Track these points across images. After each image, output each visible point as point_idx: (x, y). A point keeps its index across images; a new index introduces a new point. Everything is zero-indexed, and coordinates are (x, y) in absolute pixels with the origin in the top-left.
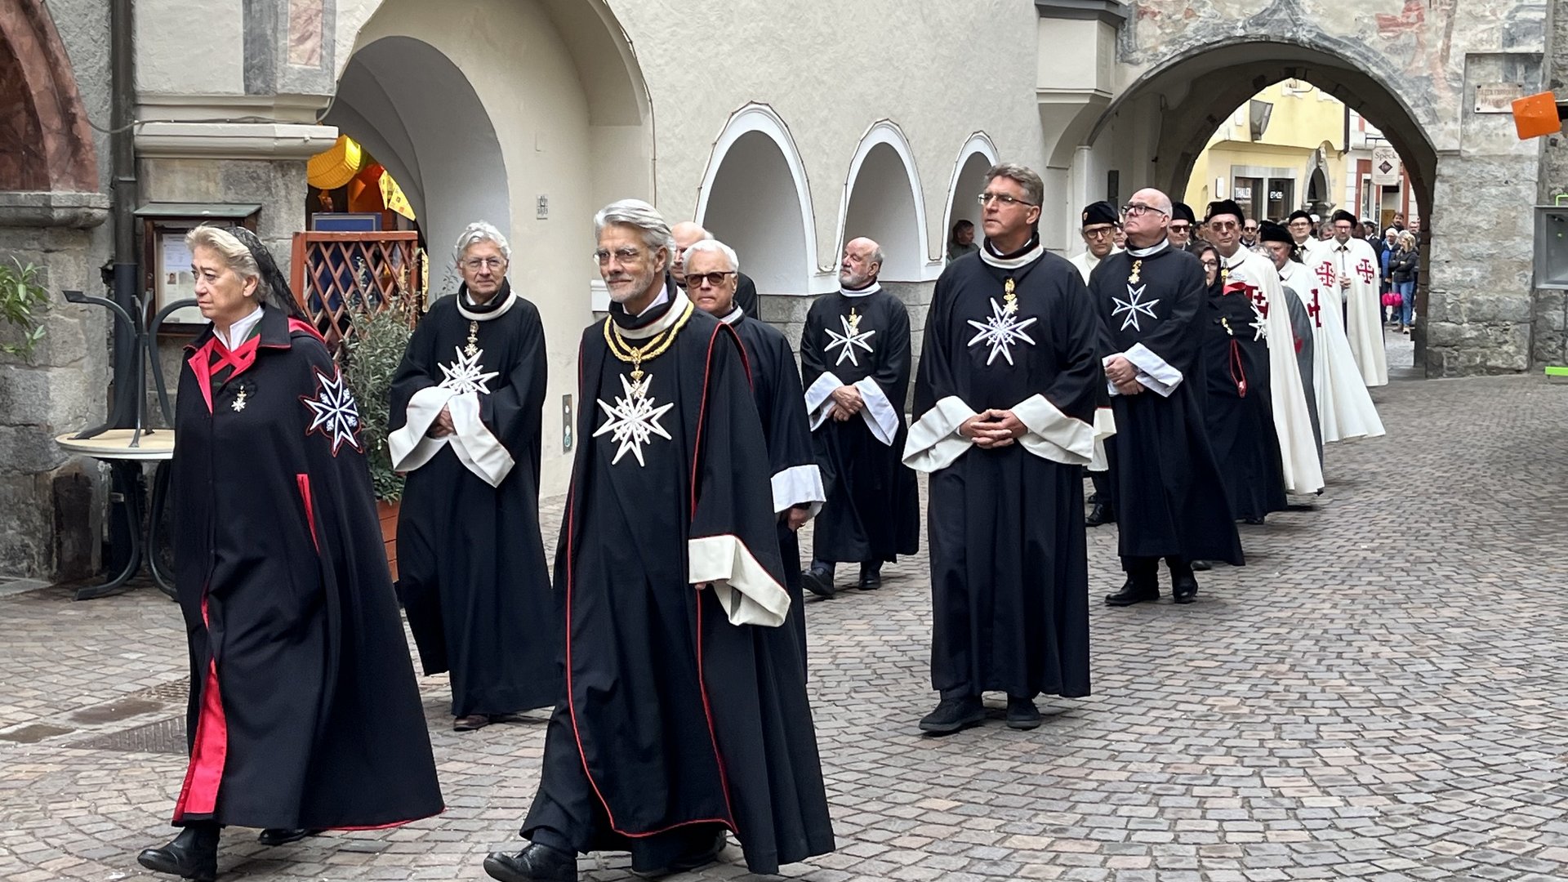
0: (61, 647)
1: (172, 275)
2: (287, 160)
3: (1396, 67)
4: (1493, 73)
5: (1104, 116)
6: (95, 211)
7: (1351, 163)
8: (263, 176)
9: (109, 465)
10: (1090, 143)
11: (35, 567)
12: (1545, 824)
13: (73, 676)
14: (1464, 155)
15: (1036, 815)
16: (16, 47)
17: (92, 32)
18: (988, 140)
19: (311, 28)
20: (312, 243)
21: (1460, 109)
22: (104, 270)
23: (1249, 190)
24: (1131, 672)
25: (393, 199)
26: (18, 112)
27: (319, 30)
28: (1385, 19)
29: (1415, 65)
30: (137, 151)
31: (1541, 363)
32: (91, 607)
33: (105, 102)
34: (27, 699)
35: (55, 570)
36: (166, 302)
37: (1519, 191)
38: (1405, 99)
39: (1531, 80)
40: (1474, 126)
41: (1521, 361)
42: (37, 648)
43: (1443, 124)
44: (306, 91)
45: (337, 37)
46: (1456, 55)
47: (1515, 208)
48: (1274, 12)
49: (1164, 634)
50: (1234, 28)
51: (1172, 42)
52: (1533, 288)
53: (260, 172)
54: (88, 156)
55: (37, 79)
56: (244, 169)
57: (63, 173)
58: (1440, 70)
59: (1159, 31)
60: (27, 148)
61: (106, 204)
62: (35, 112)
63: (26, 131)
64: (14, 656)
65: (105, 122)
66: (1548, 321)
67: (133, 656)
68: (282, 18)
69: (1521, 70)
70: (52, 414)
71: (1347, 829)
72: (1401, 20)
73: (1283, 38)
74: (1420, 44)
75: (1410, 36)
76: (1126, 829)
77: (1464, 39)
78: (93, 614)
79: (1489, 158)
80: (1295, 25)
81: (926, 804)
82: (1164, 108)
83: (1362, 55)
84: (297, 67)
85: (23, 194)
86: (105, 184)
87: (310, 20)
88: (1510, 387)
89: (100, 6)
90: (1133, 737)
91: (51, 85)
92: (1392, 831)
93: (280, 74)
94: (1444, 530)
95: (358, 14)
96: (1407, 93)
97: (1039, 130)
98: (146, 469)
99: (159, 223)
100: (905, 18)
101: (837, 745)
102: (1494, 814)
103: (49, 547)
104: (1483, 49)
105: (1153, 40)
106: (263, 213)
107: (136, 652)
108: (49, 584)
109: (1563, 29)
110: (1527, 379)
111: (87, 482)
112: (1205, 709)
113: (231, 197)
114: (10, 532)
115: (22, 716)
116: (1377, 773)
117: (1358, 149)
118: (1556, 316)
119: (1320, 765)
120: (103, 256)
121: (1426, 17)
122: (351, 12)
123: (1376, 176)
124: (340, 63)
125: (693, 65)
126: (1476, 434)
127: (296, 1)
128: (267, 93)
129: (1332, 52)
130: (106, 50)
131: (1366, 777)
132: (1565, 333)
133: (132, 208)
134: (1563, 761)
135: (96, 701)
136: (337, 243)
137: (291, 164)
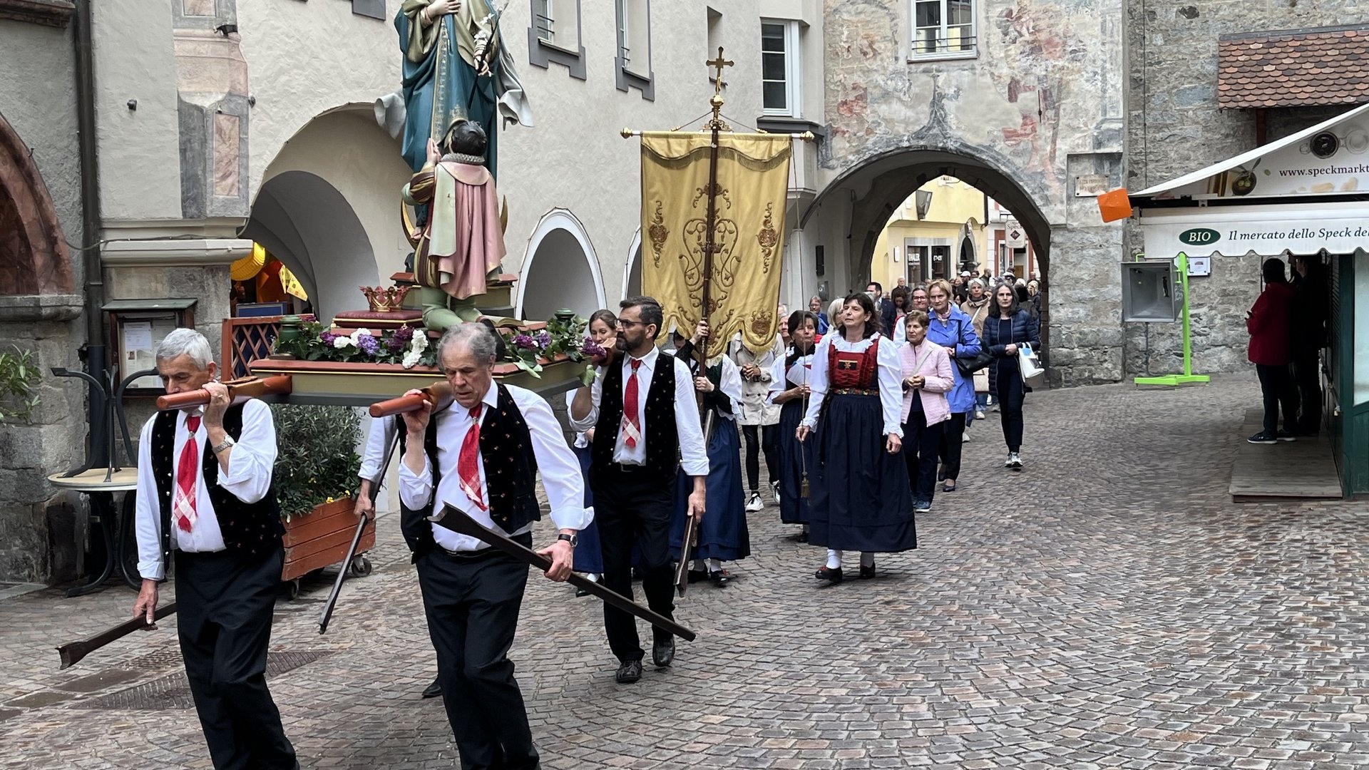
1: (132, 353)
2: (215, 266)
3: (1018, 166)
4: (1087, 168)
5: (811, 207)
6: (73, 308)
7: (990, 232)
8: (198, 278)
9: (88, 495)
10: (802, 227)
11: (34, 574)
12: (1139, 712)
14: (1069, 227)
16: (11, 190)
17: (67, 177)
19: (231, 169)
20: (237, 326)
21: (1065, 195)
22: (80, 351)
23: (918, 255)
24: (847, 616)
25: (291, 286)
26: (14, 238)
27: (237, 170)
28: (1009, 132)
29: (1031, 164)
30: (102, 263)
31: (1131, 375)
32: (79, 602)
33: (78, 227)
34: (36, 674)
35: (49, 575)
36: (127, 373)
37: (1110, 252)
38: (1026, 188)
39: (1114, 172)
40: (1076, 206)
41: (1117, 374)
42: (38, 635)
43: (1053, 206)
44: (228, 214)
45: (250, 174)
46: (1060, 156)
47: (1108, 264)
48: (930, 129)
50: (901, 141)
51: (858, 152)
52: (1123, 321)
53: (195, 274)
54: (66, 267)
55: (27, 213)
56: (184, 273)
57: (48, 281)
58: (1049, 167)
59: (848, 145)
60: (20, 263)
61: (81, 302)
62: (26, 237)
63: (20, 252)
64: (23, 643)
65: (78, 242)
66: (1135, 345)
68: (209, 162)
69: (1107, 166)
70: (44, 460)
72: (1020, 132)
73: (937, 147)
74: (1035, 149)
75: (1027, 143)
77: (1065, 144)
78: (80, 608)
79: (1087, 229)
80: (945, 138)
81: (705, 719)
82: (853, 199)
83: (993, 158)
84: (221, 197)
85: (19, 297)
86: (80, 287)
87: (230, 163)
88: (1110, 393)
90: (851, 663)
91: (38, 216)
93: (208, 203)
94: (1065, 501)
95: (265, 157)
96: (1027, 184)
98: (115, 498)
99: (121, 315)
102: (1105, 706)
103: (44, 559)
104: (1079, 151)
105: (844, 151)
106: (198, 305)
108: (45, 586)
109: (1136, 135)
110: (1121, 387)
111: (72, 509)
112: (900, 640)
113: (174, 294)
114: (15, 548)
115: (33, 687)
116: (1022, 680)
117: (994, 223)
118: (1140, 341)
119: (982, 677)
120: (80, 340)
121: (1038, 129)
122: (260, 156)
123: (1009, 241)
124: (253, 193)
125: (511, 183)
126: (1086, 429)
127: (218, 149)
128: (199, 217)
129: (972, 156)
130: (78, 189)
131: (1014, 684)
132: (1148, 352)
133: (100, 305)
134: (1151, 667)
135: (88, 673)
136: (255, 325)
137: (218, 268)
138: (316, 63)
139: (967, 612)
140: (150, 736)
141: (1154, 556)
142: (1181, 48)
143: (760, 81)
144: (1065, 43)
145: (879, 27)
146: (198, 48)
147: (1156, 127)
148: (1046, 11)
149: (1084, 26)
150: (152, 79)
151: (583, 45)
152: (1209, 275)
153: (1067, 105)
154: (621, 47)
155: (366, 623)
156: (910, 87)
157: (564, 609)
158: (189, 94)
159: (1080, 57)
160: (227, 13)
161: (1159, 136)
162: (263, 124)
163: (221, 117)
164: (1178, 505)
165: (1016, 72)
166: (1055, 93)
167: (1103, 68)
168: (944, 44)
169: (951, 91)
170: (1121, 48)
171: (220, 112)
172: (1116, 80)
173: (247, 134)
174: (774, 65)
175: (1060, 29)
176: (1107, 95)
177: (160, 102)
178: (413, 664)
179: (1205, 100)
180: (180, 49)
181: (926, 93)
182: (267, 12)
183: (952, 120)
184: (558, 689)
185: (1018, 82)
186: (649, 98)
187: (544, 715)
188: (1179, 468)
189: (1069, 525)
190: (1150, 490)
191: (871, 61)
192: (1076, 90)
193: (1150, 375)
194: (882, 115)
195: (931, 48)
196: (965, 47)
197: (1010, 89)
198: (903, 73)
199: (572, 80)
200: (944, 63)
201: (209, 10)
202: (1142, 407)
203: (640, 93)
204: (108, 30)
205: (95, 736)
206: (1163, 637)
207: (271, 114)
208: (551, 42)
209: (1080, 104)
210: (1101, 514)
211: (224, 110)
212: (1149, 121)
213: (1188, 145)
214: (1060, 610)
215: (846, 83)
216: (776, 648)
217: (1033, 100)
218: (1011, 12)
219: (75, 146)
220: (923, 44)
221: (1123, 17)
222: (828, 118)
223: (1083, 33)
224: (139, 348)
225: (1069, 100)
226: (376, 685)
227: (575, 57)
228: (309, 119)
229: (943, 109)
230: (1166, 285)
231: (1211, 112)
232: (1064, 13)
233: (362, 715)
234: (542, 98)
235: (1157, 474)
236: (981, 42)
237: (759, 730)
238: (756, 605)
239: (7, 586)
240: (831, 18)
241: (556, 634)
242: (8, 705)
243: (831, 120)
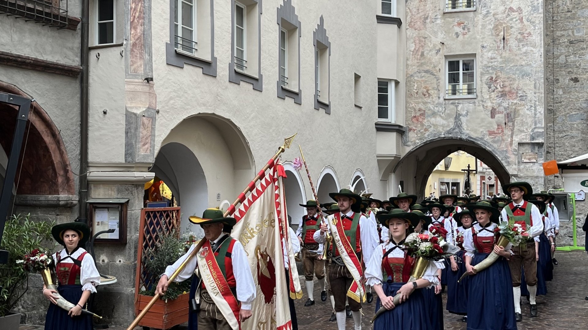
1: (98, 222)
2: (137, 184)
3: (495, 147)
4: (527, 150)
5: (398, 163)
6: (74, 201)
7: (478, 177)
10: (394, 172)
14: (519, 176)
16: (50, 148)
17: (75, 143)
18: (361, 171)
19: (147, 141)
20: (147, 212)
21: (517, 161)
23: (445, 186)
25: (164, 193)
26: (49, 169)
27: (150, 141)
28: (491, 132)
29: (501, 146)
30: (88, 181)
33: (78, 166)
36: (96, 232)
37: (538, 188)
38: (499, 158)
39: (540, 151)
40: (522, 166)
43: (511, 166)
44: (145, 161)
45: (155, 144)
46: (515, 143)
48: (454, 129)
50: (441, 135)
51: (420, 139)
53: (129, 188)
54: (72, 183)
55: (56, 158)
56: (124, 187)
57: (63, 189)
58: (510, 148)
59: (416, 136)
60: (52, 181)
61: (78, 199)
62: (55, 169)
63: (52, 176)
65: (78, 172)
68: (138, 138)
69: (536, 148)
72: (496, 132)
73: (457, 138)
74: (503, 140)
75: (499, 137)
77: (517, 138)
79: (527, 177)
80: (461, 134)
82: (417, 160)
83: (483, 143)
84: (142, 153)
85: (50, 196)
86: (77, 192)
87: (147, 139)
89: (77, 134)
91: (60, 160)
93: (137, 156)
95: (162, 136)
96: (499, 156)
97: (378, 168)
99: (95, 205)
100: (334, 133)
104: (524, 141)
105: (414, 138)
106: (130, 202)
109: (550, 135)
113: (119, 196)
114: (41, 310)
117: (480, 172)
120: (76, 216)
121: (504, 131)
122: (160, 135)
123: (487, 181)
124: (156, 152)
125: (267, 150)
127: (143, 132)
128: (132, 162)
129: (473, 142)
130: (79, 148)
133: (86, 200)
136: (155, 212)
137: (139, 185)
138: (186, 95)
142: (571, 96)
143: (377, 106)
144: (517, 93)
145: (431, 83)
146: (136, 87)
147: (559, 131)
148: (508, 78)
149: (526, 85)
150: (115, 101)
151: (301, 89)
152: (584, 200)
153: (518, 120)
154: (317, 90)
156: (445, 110)
158: (131, 108)
159: (524, 99)
160: (150, 73)
161: (560, 135)
162: (162, 122)
163: (144, 118)
165: (494, 105)
166: (512, 114)
167: (535, 104)
168: (461, 91)
169: (464, 113)
170: (543, 95)
171: (144, 116)
172: (541, 110)
173: (155, 126)
174: (383, 99)
175: (515, 86)
176: (537, 116)
177: (118, 111)
179: (582, 119)
180: (127, 87)
181: (453, 113)
182: (166, 72)
183: (464, 126)
185: (495, 109)
186: (328, 113)
191: (427, 98)
192: (522, 113)
194: (432, 122)
195: (454, 93)
196: (469, 93)
197: (491, 112)
198: (442, 104)
199: (296, 104)
200: (461, 100)
201: (141, 71)
203: (324, 111)
204: (96, 78)
207: (166, 117)
208: (287, 87)
209: (524, 120)
211: (146, 115)
212: (556, 128)
213: (574, 140)
215: (416, 108)
217: (502, 118)
218: (492, 78)
219: (79, 129)
220: (450, 92)
221: (544, 82)
222: (407, 123)
223: (526, 88)
224: (102, 220)
225: (519, 118)
227: (297, 94)
228: (181, 120)
229: (460, 121)
230: (565, 204)
231: (585, 125)
232: (517, 79)
234: (282, 112)
236: (478, 91)
239: (36, 328)
240: (409, 79)
243: (409, 124)
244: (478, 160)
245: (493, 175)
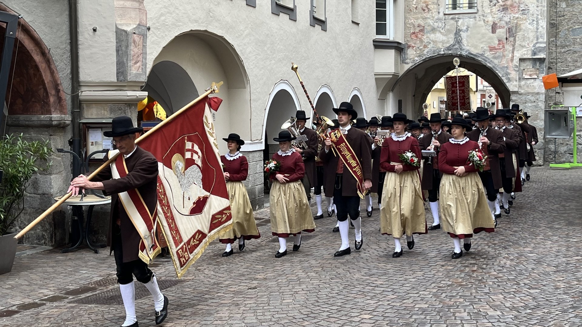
0: (60, 269)
1: (92, 143)
2: (131, 103)
3: (496, 63)
4: (528, 66)
5: (397, 81)
6: (66, 121)
7: (478, 95)
8: (123, 109)
9: (71, 207)
10: (392, 91)
11: (47, 242)
12: (569, 319)
13: (65, 279)
14: (519, 92)
15: (399, 320)
16: (40, 67)
17: (65, 62)
18: (359, 90)
19: (139, 59)
21: (518, 77)
22: (69, 141)
23: (445, 105)
24: (424, 271)
25: (158, 114)
26: (40, 89)
27: (141, 60)
28: (492, 47)
29: (502, 63)
30: (80, 101)
31: (547, 163)
32: (67, 255)
33: (69, 85)
34: (51, 287)
35: (54, 243)
36: (90, 152)
37: (538, 105)
38: (499, 74)
39: (541, 67)
40: (523, 83)
41: (541, 162)
42: (50, 270)
43: (512, 82)
44: (138, 80)
45: (147, 62)
46: (516, 59)
47: (537, 110)
48: (454, 45)
49: (433, 258)
50: (440, 51)
51: (419, 56)
52: (544, 137)
53: (122, 107)
54: (64, 103)
55: (47, 78)
56: (117, 106)
57: (56, 109)
58: (511, 64)
59: (415, 53)
60: (43, 101)
61: (70, 119)
62: (46, 89)
63: (43, 95)
64: (44, 273)
65: (69, 91)
66: (549, 149)
67: (84, 272)
68: (129, 56)
69: (538, 64)
70: (52, 190)
71: (504, 322)
72: (497, 47)
73: (457, 54)
74: (504, 56)
75: (500, 53)
76: (430, 323)
77: (518, 54)
78: (68, 258)
79: (528, 94)
80: (461, 50)
81: (362, 316)
82: (416, 78)
83: (484, 59)
84: (134, 72)
85: (42, 116)
86: (70, 112)
87: (138, 56)
88: (538, 171)
89: (67, 53)
90: (428, 293)
91: (51, 80)
92: (519, 323)
93: (129, 75)
95: (154, 54)
96: (500, 72)
97: (375, 87)
98: (84, 209)
99: (88, 125)
100: (331, 50)
101: (328, 297)
102: (552, 316)
103: (52, 235)
104: (525, 57)
105: (413, 55)
107: (85, 270)
108: (51, 248)
109: (552, 50)
110: (543, 169)
111: (64, 213)
112: (450, 283)
115: (50, 293)
116: (511, 303)
117: (481, 91)
118: (552, 147)
119: (492, 301)
120: (69, 136)
121: (505, 46)
122: (152, 53)
123: (487, 99)
124: (148, 71)
125: (262, 68)
126: (528, 188)
127: (134, 50)
128: (124, 81)
129: (474, 59)
130: (70, 67)
131: (508, 305)
132: (556, 152)
133: (78, 120)
134: (572, 298)
135: (74, 287)
137: (132, 105)
138: (177, 11)
139: (481, 271)
140: (106, 317)
141: (568, 247)
142: (574, 9)
143: (375, 22)
144: (519, 6)
146: (125, 4)
147: (562, 46)
150: (104, 18)
151: (296, 4)
153: (519, 35)
154: (312, 6)
155: (199, 268)
156: (445, 26)
157: (290, 264)
158: (121, 25)
159: (526, 13)
161: (563, 50)
162: (153, 39)
163: (135, 35)
164: (577, 224)
165: (495, 19)
166: (514, 29)
167: (537, 18)
168: (461, 6)
169: (464, 28)
170: (546, 9)
171: (134, 33)
172: (543, 24)
173: (146, 43)
174: (381, 15)
176: (539, 31)
177: (108, 28)
178: (223, 287)
180: (117, 4)
181: (453, 29)
183: (464, 42)
184: (291, 301)
185: (496, 24)
186: (324, 30)
187: (286, 312)
188: (575, 206)
189: (526, 232)
190: (563, 216)
191: (427, 14)
192: (524, 28)
193: (556, 163)
194: (431, 39)
195: (454, 8)
196: (470, 7)
197: (492, 27)
198: (442, 19)
199: (290, 21)
200: (461, 15)
202: (554, 178)
203: (320, 27)
205: (80, 316)
206: (577, 284)
207: (157, 34)
208: (281, 3)
209: (526, 35)
210: (540, 227)
211: (137, 32)
212: (559, 43)
213: (577, 55)
214: (526, 271)
215: (415, 24)
216: (391, 285)
217: (503, 33)
219: (68, 48)
220: (451, 6)
222: (406, 40)
223: (528, 2)
224: (96, 140)
225: (521, 33)
226: (206, 296)
227: (292, 10)
228: (173, 37)
229: (460, 36)
230: (566, 120)
233: (202, 309)
234: (277, 29)
235: (565, 209)
236: (479, 5)
237: (388, 322)
238: (380, 265)
239: (35, 247)
241: (287, 276)
242: (39, 300)
244: (478, 77)
245: (494, 93)
